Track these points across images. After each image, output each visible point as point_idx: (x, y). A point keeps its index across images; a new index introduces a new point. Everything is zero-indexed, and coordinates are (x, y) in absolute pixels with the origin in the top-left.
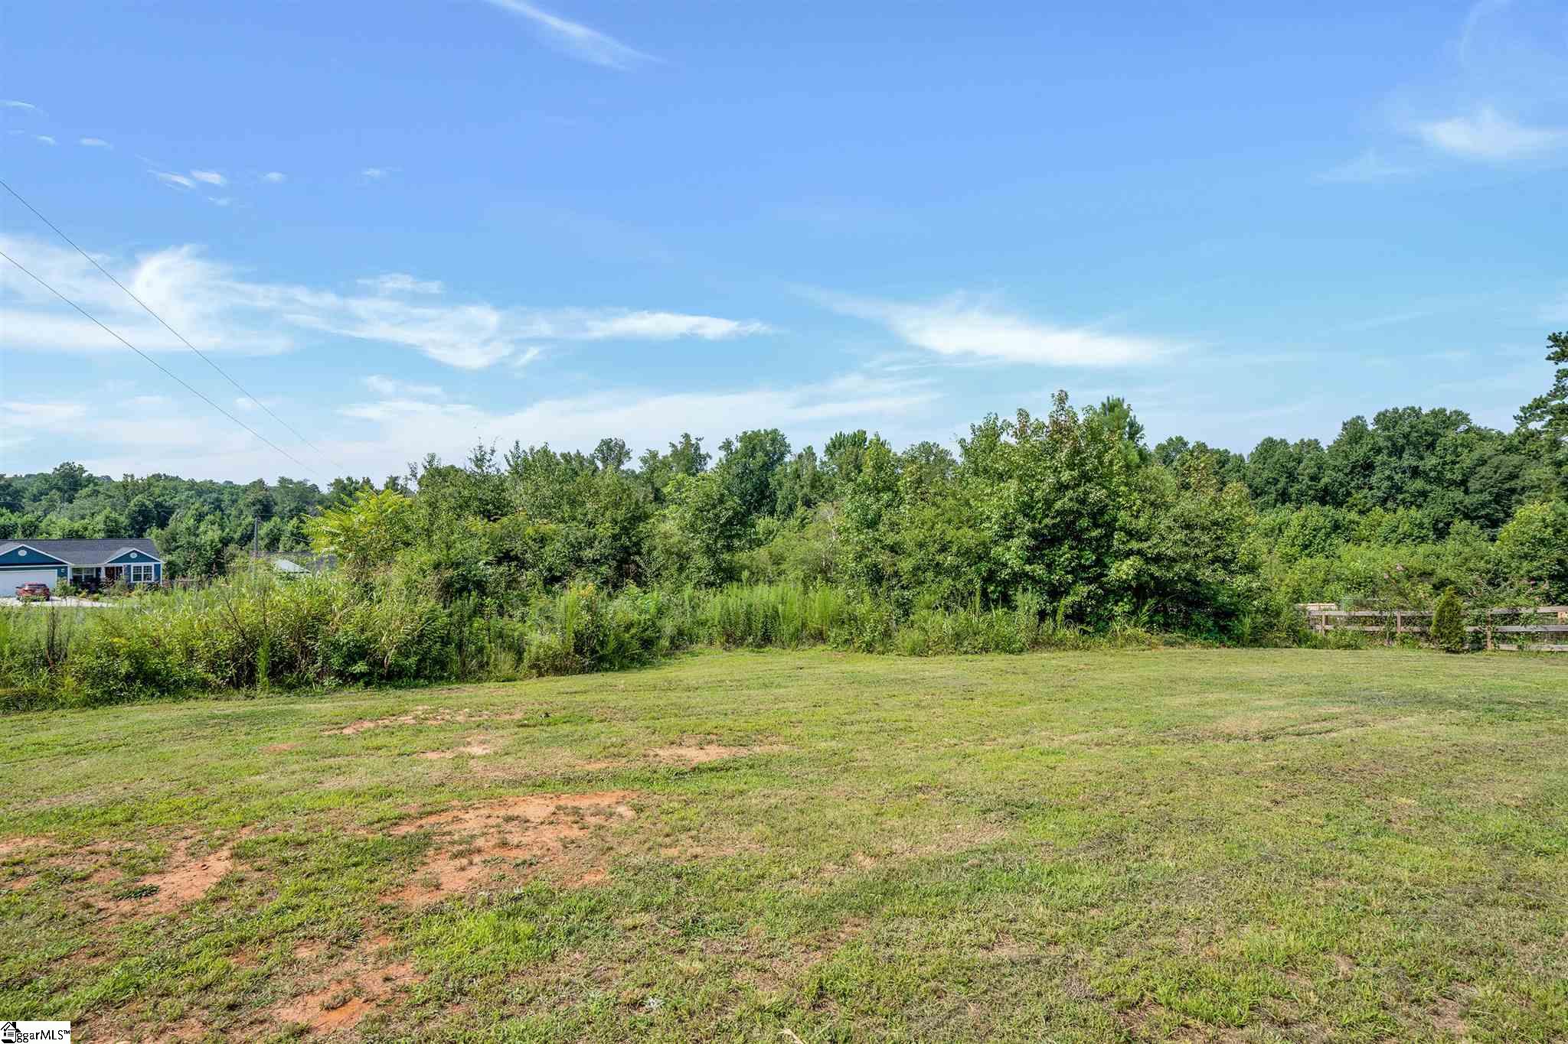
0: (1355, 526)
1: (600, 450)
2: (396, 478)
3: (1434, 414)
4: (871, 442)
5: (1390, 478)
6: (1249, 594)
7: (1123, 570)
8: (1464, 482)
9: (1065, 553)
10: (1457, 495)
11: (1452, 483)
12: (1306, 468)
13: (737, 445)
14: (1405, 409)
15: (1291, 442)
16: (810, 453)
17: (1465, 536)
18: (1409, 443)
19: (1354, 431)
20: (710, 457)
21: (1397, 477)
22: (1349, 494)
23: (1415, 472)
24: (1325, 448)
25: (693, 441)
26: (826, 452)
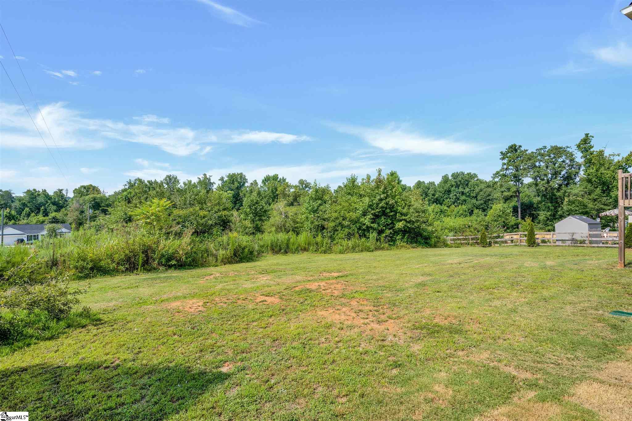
0: (446, 211)
1: (166, 179)
2: (62, 190)
3: (468, 174)
4: (280, 179)
5: (455, 195)
6: (433, 232)
7: (400, 225)
8: (476, 197)
9: (383, 220)
10: (474, 201)
11: (473, 197)
12: (431, 192)
13: (226, 179)
14: (460, 172)
15: (426, 182)
16: (255, 183)
17: (478, 215)
18: (461, 184)
19: (445, 179)
20: (215, 183)
21: (458, 195)
22: (444, 201)
23: (463, 193)
24: (437, 185)
25: (208, 177)
26: (262, 182)
